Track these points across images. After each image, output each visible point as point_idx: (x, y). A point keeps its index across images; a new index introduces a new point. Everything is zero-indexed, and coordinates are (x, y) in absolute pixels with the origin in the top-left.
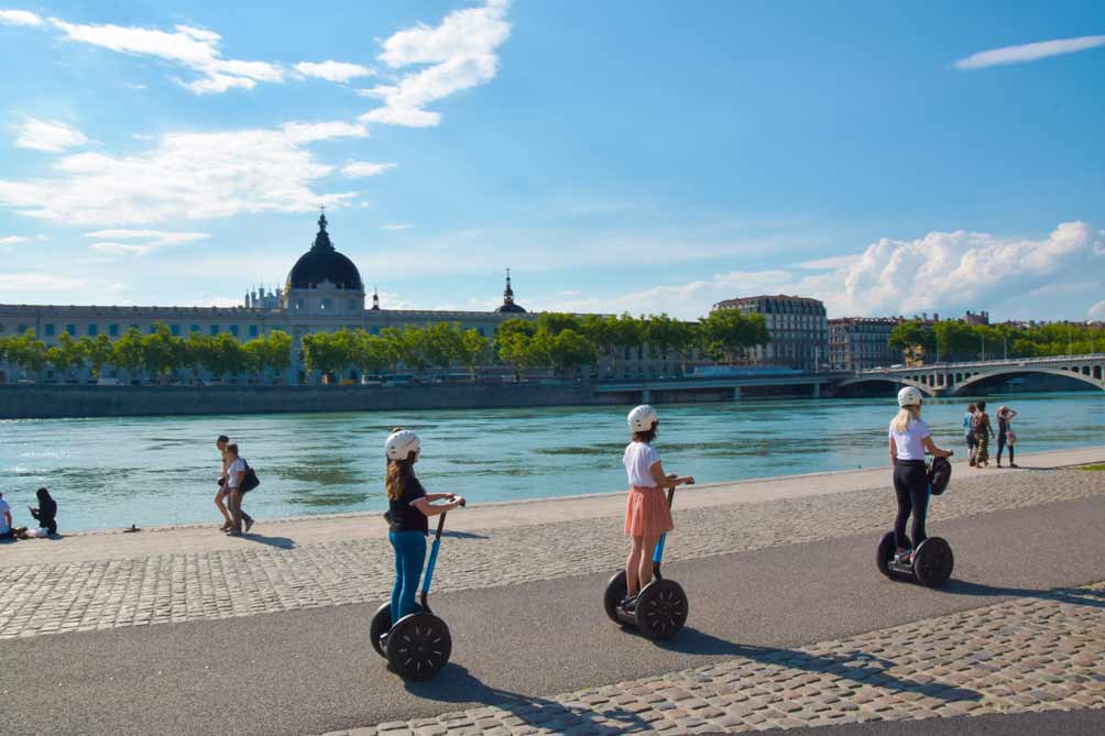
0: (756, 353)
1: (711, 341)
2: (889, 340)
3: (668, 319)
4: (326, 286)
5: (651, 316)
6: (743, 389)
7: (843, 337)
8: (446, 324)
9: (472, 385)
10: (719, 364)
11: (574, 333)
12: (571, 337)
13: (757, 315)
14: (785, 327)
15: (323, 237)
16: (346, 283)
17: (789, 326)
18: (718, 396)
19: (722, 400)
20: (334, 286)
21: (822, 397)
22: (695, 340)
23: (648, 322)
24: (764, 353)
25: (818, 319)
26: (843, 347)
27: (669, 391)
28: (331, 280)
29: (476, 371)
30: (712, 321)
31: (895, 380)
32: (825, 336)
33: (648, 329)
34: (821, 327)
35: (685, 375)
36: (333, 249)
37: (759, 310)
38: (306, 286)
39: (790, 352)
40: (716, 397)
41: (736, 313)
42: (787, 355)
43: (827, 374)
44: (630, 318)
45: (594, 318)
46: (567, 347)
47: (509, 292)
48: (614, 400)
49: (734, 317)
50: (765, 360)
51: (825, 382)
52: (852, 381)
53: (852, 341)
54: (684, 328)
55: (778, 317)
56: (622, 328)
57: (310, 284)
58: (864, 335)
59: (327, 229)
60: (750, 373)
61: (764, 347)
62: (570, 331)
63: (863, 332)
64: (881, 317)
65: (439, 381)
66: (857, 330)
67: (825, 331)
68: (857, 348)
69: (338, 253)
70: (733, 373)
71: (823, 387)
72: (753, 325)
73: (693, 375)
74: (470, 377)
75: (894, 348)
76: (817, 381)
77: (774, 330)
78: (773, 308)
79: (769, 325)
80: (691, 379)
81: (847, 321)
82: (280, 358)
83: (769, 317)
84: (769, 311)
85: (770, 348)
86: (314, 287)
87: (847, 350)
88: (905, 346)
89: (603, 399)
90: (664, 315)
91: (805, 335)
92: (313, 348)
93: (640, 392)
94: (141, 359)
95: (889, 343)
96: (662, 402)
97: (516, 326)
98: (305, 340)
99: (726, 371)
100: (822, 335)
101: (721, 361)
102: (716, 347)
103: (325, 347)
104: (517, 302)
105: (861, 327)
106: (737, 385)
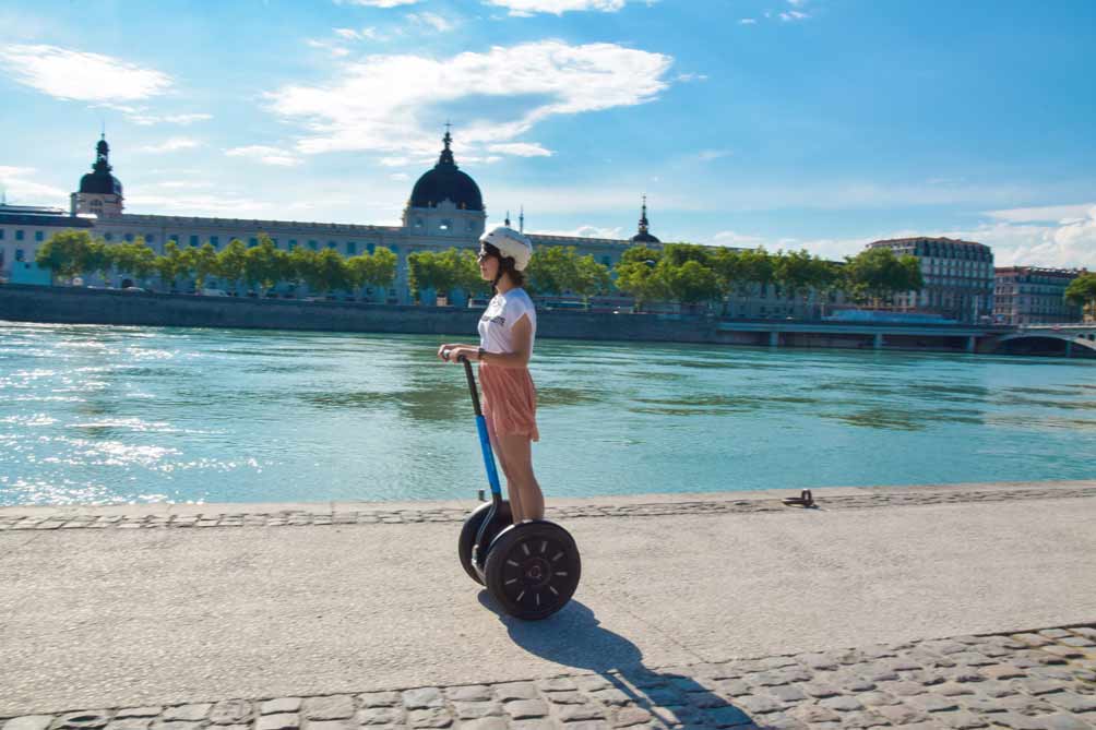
0: (908, 301)
1: (855, 283)
2: (1067, 293)
3: (809, 256)
4: (447, 206)
5: (789, 252)
6: (885, 337)
7: (1012, 288)
8: (559, 249)
9: (584, 314)
10: (863, 309)
11: (700, 265)
12: (696, 269)
13: (910, 257)
14: (945, 273)
15: (447, 155)
16: (467, 204)
17: (949, 271)
18: (859, 343)
19: (860, 347)
20: (455, 205)
21: (976, 352)
22: (837, 281)
23: (785, 258)
24: (918, 300)
25: (983, 266)
26: (1011, 298)
27: (801, 335)
28: (452, 200)
29: (589, 300)
30: (858, 260)
31: (1068, 339)
32: (990, 285)
33: (785, 265)
34: (987, 275)
35: (823, 318)
36: (457, 168)
37: (916, 253)
38: (426, 206)
39: (948, 301)
40: (855, 343)
41: (886, 254)
42: (943, 303)
43: (987, 326)
44: (766, 253)
45: (726, 250)
46: (689, 281)
47: (644, 221)
48: (738, 340)
49: (883, 258)
50: (918, 308)
51: (980, 335)
52: (1015, 336)
53: (1022, 292)
54: (825, 267)
55: (937, 262)
56: (755, 264)
57: (430, 203)
58: (1036, 286)
59: (452, 148)
60: (895, 320)
61: (919, 293)
62: (695, 262)
63: (1036, 283)
64: (1060, 268)
65: (549, 308)
66: (1028, 280)
67: (992, 280)
68: (1027, 300)
69: (461, 172)
70: (874, 319)
71: (978, 340)
72: (903, 266)
73: (830, 318)
74: (582, 306)
75: (1072, 303)
76: (972, 334)
77: (931, 276)
78: (932, 251)
79: (925, 270)
80: (828, 323)
81: (1017, 269)
82: (382, 274)
83: (926, 261)
84: (927, 254)
85: (924, 296)
86: (434, 206)
87: (1014, 303)
88: (1085, 302)
89: (727, 339)
90: (804, 251)
91: (967, 283)
92: (417, 267)
93: (768, 333)
94: (243, 271)
95: (1065, 297)
96: (793, 346)
97: (638, 255)
98: (410, 259)
99: (868, 316)
100: (986, 284)
101: (864, 306)
102: (860, 289)
103: (430, 267)
104: (651, 232)
105: (1033, 277)
106: (879, 332)
